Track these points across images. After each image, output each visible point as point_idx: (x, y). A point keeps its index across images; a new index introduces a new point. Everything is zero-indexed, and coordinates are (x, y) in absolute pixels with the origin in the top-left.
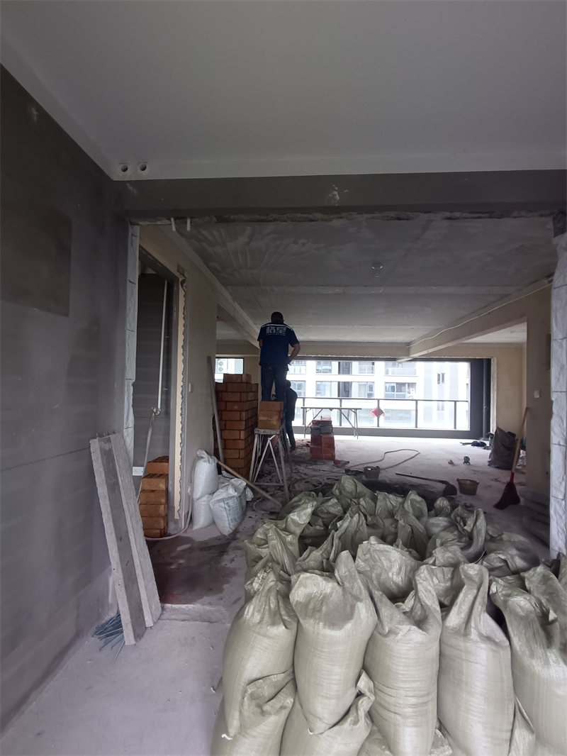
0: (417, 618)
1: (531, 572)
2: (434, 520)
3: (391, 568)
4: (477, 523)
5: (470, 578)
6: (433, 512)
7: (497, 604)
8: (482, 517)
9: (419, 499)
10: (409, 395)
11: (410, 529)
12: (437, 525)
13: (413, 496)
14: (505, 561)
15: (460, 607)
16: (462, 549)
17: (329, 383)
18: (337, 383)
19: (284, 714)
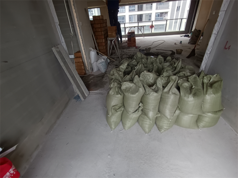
0: (156, 90)
1: (191, 76)
2: (165, 64)
3: (150, 79)
4: (179, 64)
5: (172, 80)
6: (166, 61)
7: (179, 85)
8: (181, 62)
9: (161, 57)
10: (164, 18)
11: (157, 67)
12: (166, 65)
13: (160, 57)
14: (184, 74)
15: (168, 87)
16: (172, 72)
17: (134, 16)
18: (137, 15)
19: (122, 111)
